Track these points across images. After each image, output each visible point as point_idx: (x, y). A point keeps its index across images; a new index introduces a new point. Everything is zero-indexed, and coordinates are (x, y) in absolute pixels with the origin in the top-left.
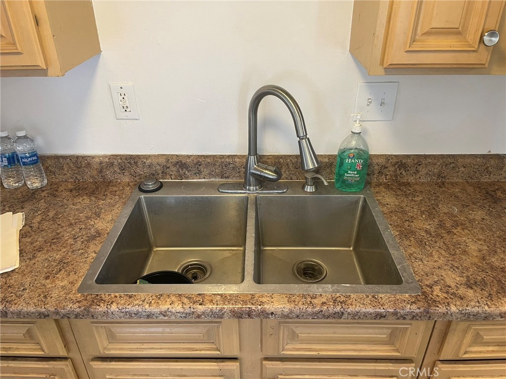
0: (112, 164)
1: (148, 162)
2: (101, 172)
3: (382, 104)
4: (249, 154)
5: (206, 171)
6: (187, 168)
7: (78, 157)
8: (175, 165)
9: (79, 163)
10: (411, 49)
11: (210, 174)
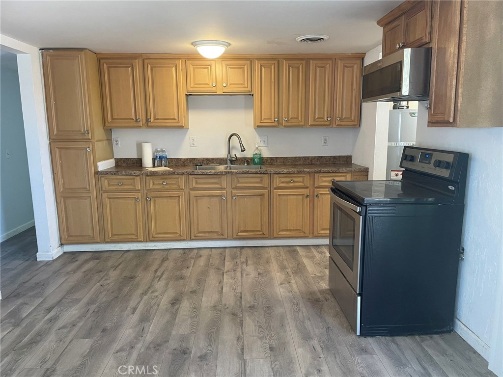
1: (198, 159)
3: (264, 142)
4: (228, 155)
6: (209, 161)
8: (206, 160)
10: (262, 121)
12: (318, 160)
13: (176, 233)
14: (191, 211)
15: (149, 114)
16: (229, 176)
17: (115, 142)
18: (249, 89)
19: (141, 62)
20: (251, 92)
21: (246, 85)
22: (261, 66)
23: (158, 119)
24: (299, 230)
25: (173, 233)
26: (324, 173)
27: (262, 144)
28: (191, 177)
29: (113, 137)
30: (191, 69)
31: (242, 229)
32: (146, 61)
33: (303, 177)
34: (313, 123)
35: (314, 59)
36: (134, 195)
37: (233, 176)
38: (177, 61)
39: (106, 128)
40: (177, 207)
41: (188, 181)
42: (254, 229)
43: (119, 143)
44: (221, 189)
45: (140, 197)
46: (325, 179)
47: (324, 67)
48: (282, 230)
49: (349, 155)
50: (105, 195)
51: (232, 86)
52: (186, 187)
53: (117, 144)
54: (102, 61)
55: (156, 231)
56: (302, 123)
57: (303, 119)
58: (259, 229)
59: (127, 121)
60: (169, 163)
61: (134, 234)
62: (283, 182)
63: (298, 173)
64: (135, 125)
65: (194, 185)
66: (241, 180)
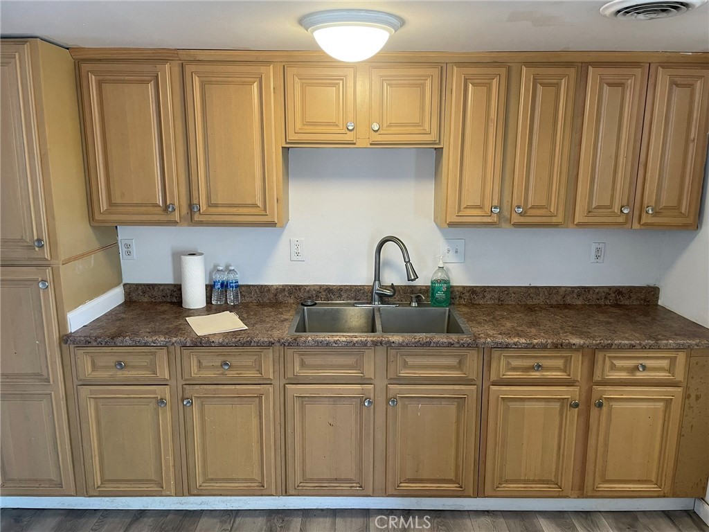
0: (284, 290)
1: (308, 289)
2: (276, 295)
3: (456, 252)
4: (375, 280)
5: (345, 296)
6: (332, 293)
7: (262, 286)
8: (325, 291)
9: (263, 289)
10: (459, 214)
11: (347, 297)
12: (579, 295)
13: (253, 480)
14: (289, 431)
15: (195, 193)
16: (381, 351)
17: (125, 250)
18: (433, 137)
19: (177, 70)
20: (439, 143)
21: (427, 127)
22: (466, 80)
23: (216, 206)
24: (547, 482)
25: (246, 480)
26: (620, 348)
27: (451, 258)
28: (289, 352)
29: (119, 238)
30: (295, 87)
31: (409, 476)
32: (189, 69)
33: (566, 357)
34: (586, 220)
35: (596, 64)
36: (154, 392)
37: (392, 352)
38: (263, 69)
39: (96, 224)
40: (255, 421)
41: (282, 359)
42: (438, 477)
43: (134, 249)
44: (362, 381)
45: (168, 397)
46: (618, 363)
47: (621, 85)
48: (507, 481)
49: (652, 285)
50: (85, 391)
51: (393, 130)
52: (277, 374)
53: (129, 253)
54: (85, 67)
55: (205, 473)
56: (559, 219)
57: (561, 208)
58: (452, 476)
59: (144, 209)
60: (242, 295)
61: (153, 481)
62: (515, 369)
63: (556, 346)
64: (164, 218)
65: (297, 368)
66: (410, 361)
